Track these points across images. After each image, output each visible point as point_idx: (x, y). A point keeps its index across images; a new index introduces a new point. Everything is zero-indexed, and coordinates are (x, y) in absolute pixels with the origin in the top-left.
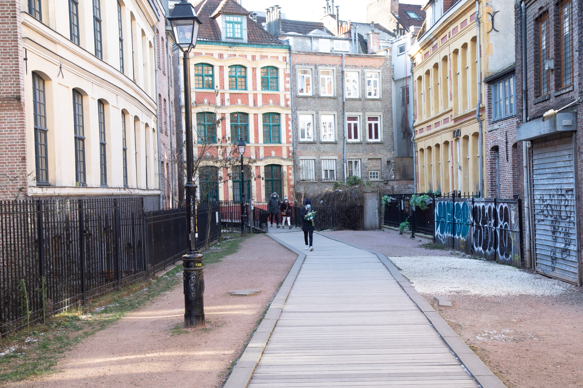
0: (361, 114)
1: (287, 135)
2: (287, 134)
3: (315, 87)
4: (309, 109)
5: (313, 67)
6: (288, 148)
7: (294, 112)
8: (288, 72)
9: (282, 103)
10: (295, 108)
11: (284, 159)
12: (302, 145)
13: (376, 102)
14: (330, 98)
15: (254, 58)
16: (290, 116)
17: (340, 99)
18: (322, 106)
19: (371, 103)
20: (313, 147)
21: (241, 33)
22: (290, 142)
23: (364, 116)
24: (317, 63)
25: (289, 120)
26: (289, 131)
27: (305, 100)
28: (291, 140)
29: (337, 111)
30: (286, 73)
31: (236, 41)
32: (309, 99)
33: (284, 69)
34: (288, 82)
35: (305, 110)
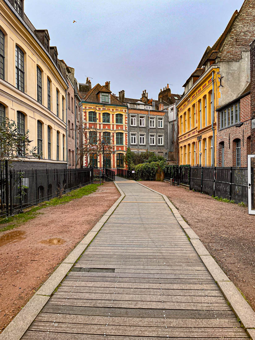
0: (155, 134)
3: (138, 122)
4: (135, 132)
5: (137, 115)
6: (126, 146)
7: (129, 133)
8: (127, 116)
9: (124, 129)
10: (129, 131)
11: (124, 151)
12: (132, 146)
13: (162, 130)
14: (143, 127)
15: (113, 110)
16: (127, 134)
17: (147, 128)
18: (140, 130)
19: (160, 130)
20: (137, 147)
21: (108, 100)
23: (157, 135)
24: (138, 113)
26: (127, 140)
27: (133, 128)
28: (127, 143)
29: (146, 132)
31: (106, 103)
32: (135, 128)
33: (125, 115)
34: (127, 120)
35: (133, 132)
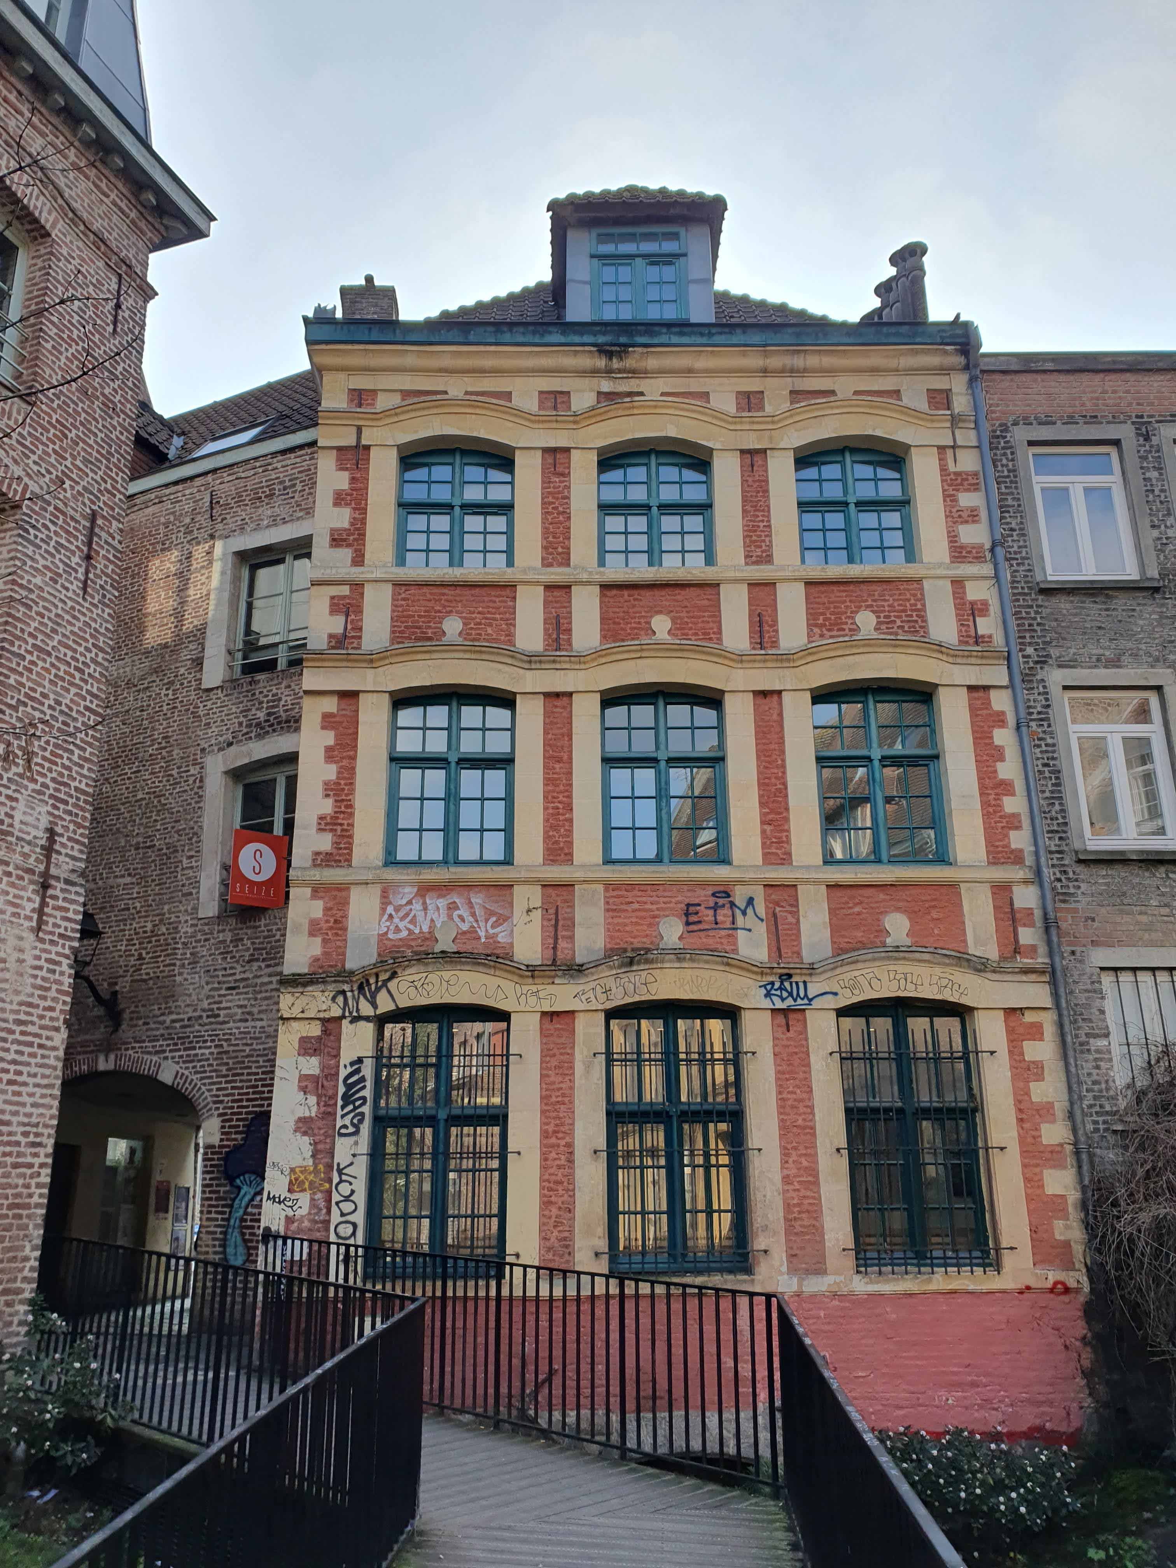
1: (986, 815)
2: (985, 804)
3: (1155, 533)
4: (1126, 659)
6: (1002, 890)
7: (1028, 678)
8: (968, 462)
9: (944, 628)
10: (1030, 650)
11: (980, 966)
12: (1102, 876)
15: (751, 404)
16: (1001, 701)
21: (681, 297)
22: (1017, 858)
24: (1147, 410)
25: (999, 720)
26: (1006, 787)
27: (1093, 609)
28: (1020, 840)
30: (952, 468)
32: (1121, 602)
33: (941, 449)
34: (973, 516)
35: (1099, 661)
